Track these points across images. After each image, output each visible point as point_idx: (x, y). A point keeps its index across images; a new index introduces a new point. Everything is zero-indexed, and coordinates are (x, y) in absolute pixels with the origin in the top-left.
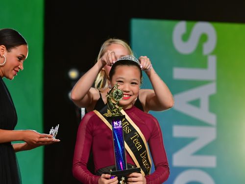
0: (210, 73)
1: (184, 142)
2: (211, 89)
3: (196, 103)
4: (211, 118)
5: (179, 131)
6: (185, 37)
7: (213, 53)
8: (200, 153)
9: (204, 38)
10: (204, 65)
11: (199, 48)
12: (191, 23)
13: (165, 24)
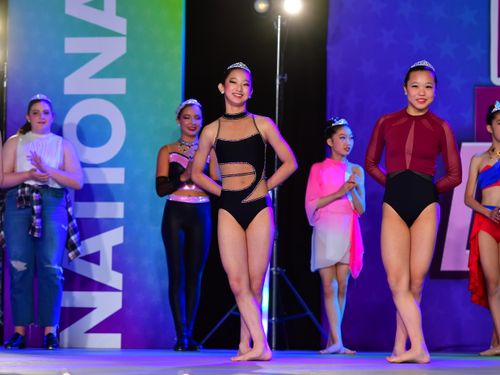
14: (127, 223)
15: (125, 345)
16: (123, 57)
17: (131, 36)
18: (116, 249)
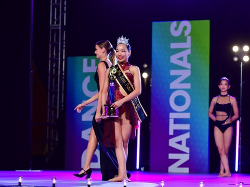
0: (188, 44)
1: (176, 77)
2: (189, 52)
3: (181, 59)
4: (189, 66)
5: (173, 73)
6: (176, 29)
7: (189, 35)
8: (182, 82)
9: (185, 28)
10: (185, 41)
11: (183, 33)
12: (179, 22)
13: (167, 23)
14: (191, 131)
15: (190, 171)
16: (190, 76)
17: (192, 69)
18: (187, 140)
